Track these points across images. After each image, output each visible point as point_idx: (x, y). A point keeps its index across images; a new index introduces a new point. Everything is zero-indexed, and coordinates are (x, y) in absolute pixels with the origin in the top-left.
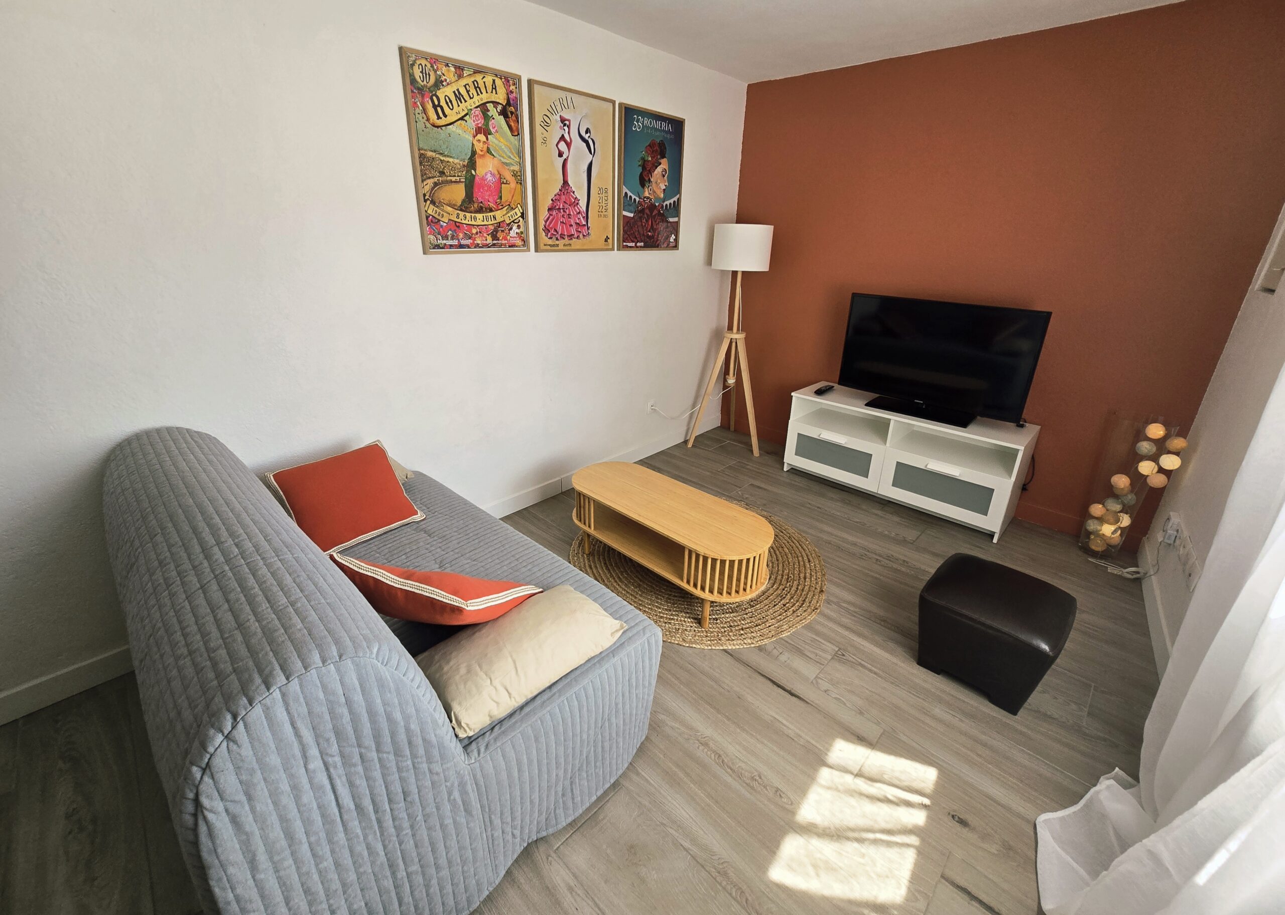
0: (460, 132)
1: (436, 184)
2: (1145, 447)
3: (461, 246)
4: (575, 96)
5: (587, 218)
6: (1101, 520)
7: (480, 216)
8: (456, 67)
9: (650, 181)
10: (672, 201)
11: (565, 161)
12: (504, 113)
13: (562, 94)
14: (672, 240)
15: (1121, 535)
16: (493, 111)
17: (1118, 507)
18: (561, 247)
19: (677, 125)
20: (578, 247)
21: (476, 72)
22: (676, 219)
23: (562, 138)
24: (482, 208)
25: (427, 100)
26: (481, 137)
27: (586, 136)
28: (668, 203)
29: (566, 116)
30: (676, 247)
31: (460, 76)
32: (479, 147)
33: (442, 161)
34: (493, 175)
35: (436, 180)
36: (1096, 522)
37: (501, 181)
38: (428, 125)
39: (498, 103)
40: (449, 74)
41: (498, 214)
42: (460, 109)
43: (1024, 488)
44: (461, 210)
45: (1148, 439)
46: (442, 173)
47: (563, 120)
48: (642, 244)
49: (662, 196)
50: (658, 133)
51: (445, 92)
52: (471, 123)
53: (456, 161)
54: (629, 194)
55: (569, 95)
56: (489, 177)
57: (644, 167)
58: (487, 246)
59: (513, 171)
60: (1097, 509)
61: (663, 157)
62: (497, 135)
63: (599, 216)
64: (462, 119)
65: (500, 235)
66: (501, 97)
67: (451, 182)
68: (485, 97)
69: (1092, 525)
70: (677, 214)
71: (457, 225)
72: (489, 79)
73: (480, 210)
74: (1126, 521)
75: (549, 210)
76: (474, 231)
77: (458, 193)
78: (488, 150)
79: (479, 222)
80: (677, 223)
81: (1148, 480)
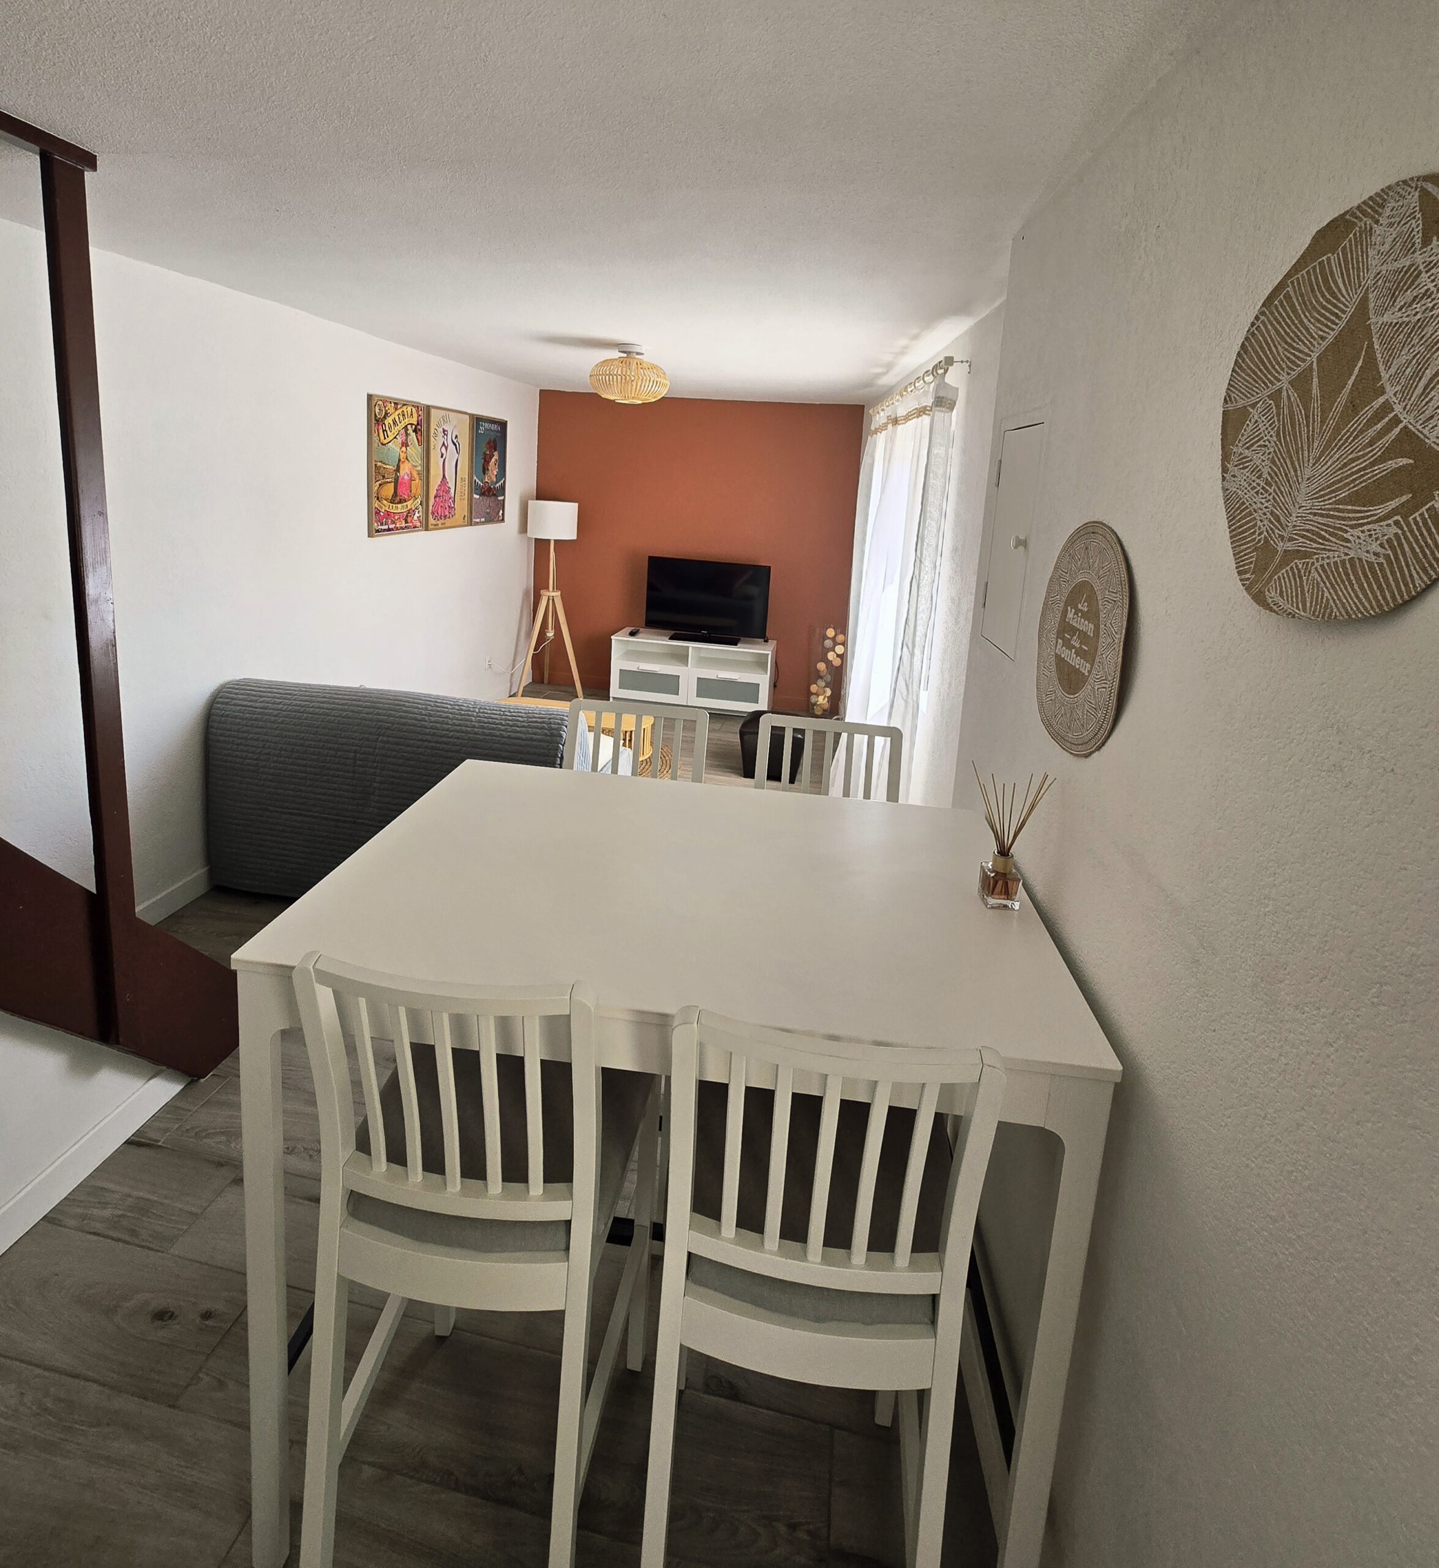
0: (394, 446)
1: (380, 485)
2: (828, 643)
3: (389, 530)
4: (450, 413)
5: (454, 502)
6: (817, 695)
7: (399, 506)
8: (395, 403)
9: (488, 470)
10: (500, 483)
11: (444, 460)
12: (415, 431)
13: (443, 413)
14: (500, 514)
15: (828, 701)
16: (410, 431)
17: (823, 684)
18: (440, 526)
19: (503, 425)
20: (449, 525)
21: (404, 405)
22: (502, 498)
23: (444, 444)
24: (401, 500)
25: (380, 427)
26: (404, 449)
27: (455, 441)
28: (498, 485)
29: (446, 429)
30: (503, 520)
31: (396, 409)
32: (403, 455)
33: (384, 468)
34: (408, 475)
35: (380, 482)
36: (815, 696)
37: (411, 479)
38: (380, 444)
39: (413, 424)
40: (390, 408)
41: (409, 503)
42: (395, 430)
43: (775, 685)
44: (391, 503)
45: (829, 638)
46: (384, 477)
47: (444, 431)
48: (483, 520)
49: (495, 480)
50: (492, 433)
51: (389, 420)
52: (399, 440)
53: (391, 467)
54: (477, 480)
55: (448, 413)
56: (406, 477)
57: (485, 459)
58: (402, 528)
59: (418, 471)
60: (814, 688)
61: (495, 450)
62: (411, 446)
63: (461, 499)
64: (395, 438)
65: (409, 519)
66: (414, 421)
67: (388, 482)
68: (407, 421)
69: (813, 699)
70: (504, 494)
71: (388, 514)
72: (409, 408)
73: (400, 502)
74: (829, 692)
75: (435, 497)
76: (396, 518)
77: (389, 490)
78: (407, 459)
79: (399, 511)
80: (504, 500)
81: (833, 663)
